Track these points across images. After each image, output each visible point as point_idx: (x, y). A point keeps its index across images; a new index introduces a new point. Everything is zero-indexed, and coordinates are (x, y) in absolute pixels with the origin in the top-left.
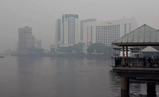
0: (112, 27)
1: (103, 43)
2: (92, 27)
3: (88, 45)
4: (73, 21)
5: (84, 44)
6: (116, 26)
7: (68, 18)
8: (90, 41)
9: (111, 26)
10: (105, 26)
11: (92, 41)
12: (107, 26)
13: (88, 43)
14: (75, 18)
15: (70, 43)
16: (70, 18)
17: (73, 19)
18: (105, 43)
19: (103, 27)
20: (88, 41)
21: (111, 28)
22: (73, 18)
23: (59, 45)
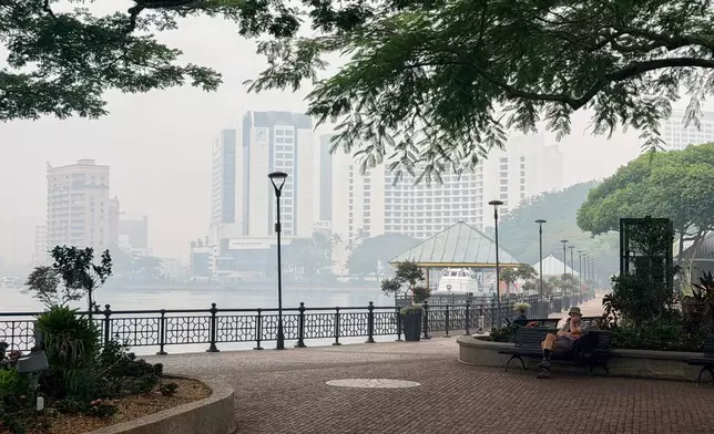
3: (351, 241)
4: (289, 141)
7: (267, 130)
8: (362, 225)
11: (368, 228)
13: (351, 235)
14: (296, 128)
16: (277, 128)
17: (288, 132)
20: (351, 228)
23: (227, 240)
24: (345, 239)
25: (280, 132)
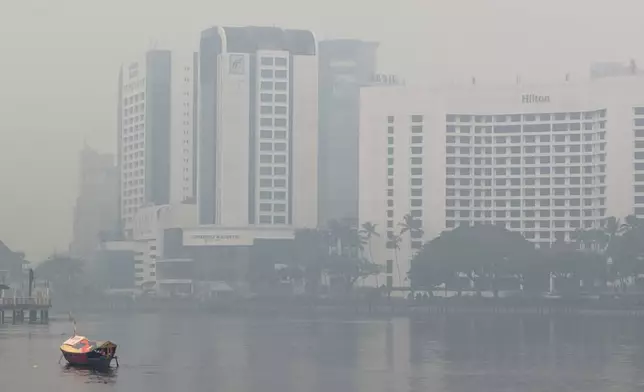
0: (552, 122)
1: (508, 227)
2: (417, 118)
3: (390, 234)
4: (281, 74)
5: (369, 227)
6: (575, 116)
7: (247, 56)
8: (407, 209)
9: (545, 117)
10: (502, 118)
11: (419, 213)
12: (516, 118)
13: (390, 224)
14: (292, 53)
15: (265, 220)
16: (262, 53)
17: (280, 61)
18: (515, 224)
19: (489, 119)
20: (390, 213)
21: (546, 128)
22: (285, 55)
23: (179, 232)
24: (381, 229)
25: (267, 61)
